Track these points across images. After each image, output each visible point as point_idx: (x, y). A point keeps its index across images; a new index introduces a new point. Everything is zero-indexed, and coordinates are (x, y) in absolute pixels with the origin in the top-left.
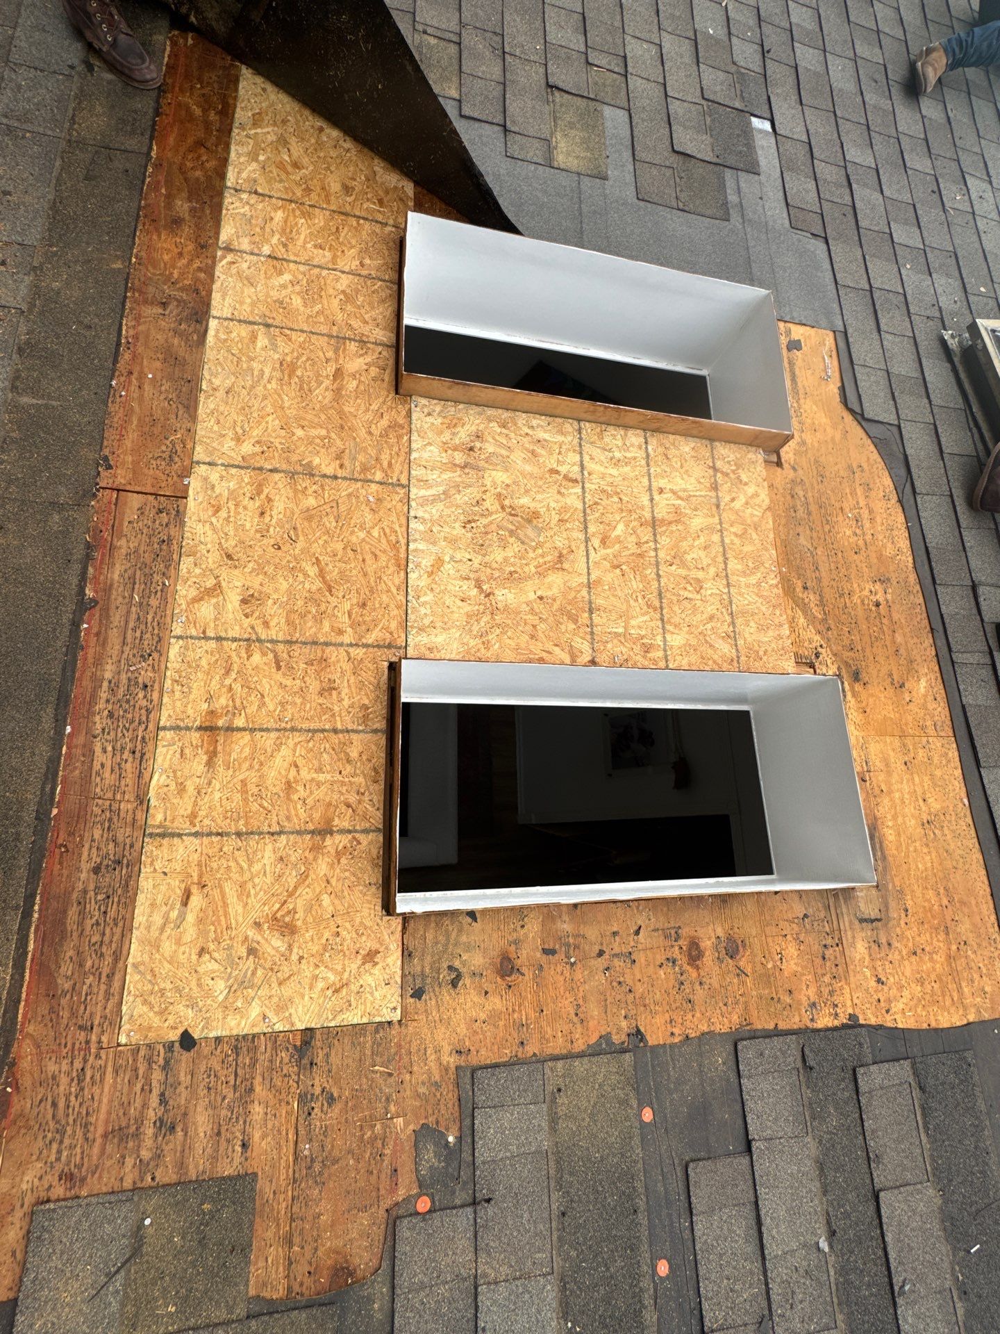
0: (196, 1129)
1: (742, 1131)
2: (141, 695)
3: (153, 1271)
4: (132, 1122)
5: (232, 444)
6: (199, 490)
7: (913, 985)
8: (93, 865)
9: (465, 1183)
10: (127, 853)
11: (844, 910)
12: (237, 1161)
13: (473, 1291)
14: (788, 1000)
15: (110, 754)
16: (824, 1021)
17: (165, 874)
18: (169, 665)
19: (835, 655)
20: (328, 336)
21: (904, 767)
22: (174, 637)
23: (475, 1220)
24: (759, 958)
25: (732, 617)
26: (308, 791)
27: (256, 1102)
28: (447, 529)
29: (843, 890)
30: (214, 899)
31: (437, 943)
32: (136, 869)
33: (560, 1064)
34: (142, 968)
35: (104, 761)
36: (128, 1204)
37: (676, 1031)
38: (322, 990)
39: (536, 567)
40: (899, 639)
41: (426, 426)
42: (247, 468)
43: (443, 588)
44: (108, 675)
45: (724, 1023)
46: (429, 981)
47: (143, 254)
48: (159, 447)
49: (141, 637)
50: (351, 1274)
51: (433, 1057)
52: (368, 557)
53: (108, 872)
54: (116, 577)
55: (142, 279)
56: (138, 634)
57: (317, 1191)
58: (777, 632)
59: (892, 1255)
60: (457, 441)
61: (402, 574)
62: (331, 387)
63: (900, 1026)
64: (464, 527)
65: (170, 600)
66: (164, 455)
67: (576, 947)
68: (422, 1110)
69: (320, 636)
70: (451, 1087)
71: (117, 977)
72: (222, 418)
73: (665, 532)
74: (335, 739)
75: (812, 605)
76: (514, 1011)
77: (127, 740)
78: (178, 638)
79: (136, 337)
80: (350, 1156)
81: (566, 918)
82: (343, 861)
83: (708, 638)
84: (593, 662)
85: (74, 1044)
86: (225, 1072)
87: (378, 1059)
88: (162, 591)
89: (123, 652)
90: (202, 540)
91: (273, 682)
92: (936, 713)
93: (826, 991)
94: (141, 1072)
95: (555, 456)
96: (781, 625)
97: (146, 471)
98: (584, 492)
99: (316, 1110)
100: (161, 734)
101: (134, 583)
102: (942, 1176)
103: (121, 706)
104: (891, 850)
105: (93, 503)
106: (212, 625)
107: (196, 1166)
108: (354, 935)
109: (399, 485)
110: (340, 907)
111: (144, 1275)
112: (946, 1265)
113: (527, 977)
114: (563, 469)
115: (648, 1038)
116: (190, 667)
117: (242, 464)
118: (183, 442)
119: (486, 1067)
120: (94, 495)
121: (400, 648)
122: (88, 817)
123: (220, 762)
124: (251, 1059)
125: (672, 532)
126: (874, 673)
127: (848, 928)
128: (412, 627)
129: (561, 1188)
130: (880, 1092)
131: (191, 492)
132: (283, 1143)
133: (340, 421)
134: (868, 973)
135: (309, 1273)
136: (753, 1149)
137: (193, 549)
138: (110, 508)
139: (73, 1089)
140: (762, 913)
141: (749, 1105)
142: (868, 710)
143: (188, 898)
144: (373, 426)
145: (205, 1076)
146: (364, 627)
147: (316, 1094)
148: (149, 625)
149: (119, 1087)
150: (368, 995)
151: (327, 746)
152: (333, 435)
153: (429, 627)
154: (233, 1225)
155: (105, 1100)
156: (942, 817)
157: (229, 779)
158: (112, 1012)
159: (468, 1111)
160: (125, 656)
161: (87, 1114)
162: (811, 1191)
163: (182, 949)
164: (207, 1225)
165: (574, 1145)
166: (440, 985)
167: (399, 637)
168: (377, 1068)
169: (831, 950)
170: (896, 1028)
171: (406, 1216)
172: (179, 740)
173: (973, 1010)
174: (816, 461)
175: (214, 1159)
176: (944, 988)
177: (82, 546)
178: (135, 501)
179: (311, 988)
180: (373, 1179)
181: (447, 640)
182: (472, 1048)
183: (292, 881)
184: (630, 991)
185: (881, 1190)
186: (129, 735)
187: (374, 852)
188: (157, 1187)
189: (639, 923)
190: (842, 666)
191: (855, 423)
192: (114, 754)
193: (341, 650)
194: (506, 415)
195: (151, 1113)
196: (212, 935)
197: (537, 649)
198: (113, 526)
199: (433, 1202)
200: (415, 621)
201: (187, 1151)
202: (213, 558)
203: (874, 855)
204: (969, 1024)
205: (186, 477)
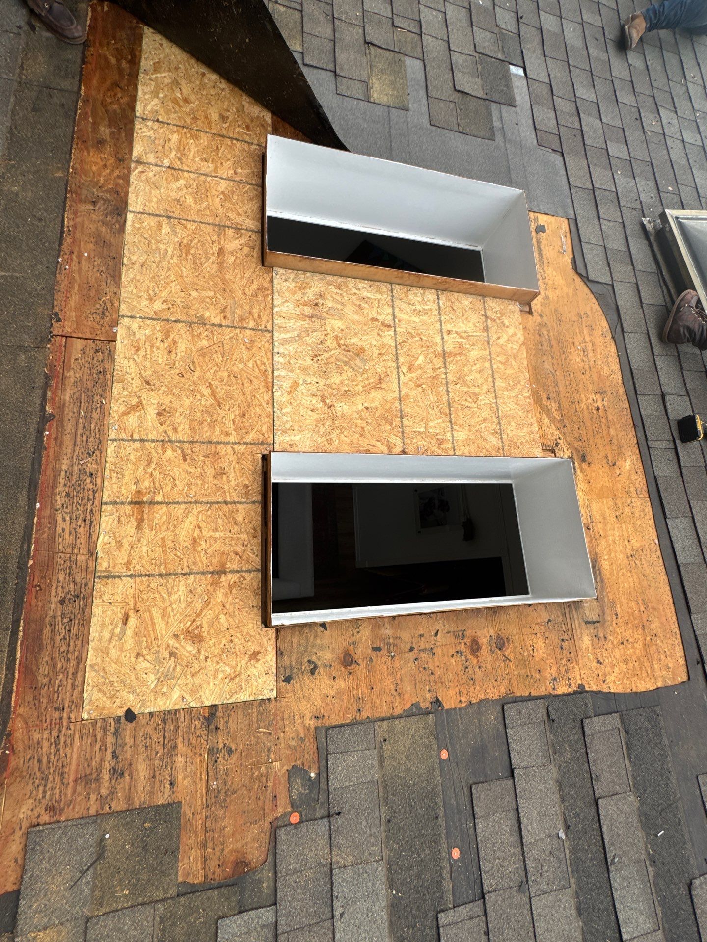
0: (138, 774)
1: (507, 763)
2: (88, 480)
3: (112, 868)
4: (94, 771)
5: (146, 303)
6: (124, 335)
7: (621, 664)
8: (59, 598)
9: (322, 803)
10: (83, 590)
11: (575, 616)
12: (166, 795)
13: (329, 873)
14: (538, 676)
15: (68, 522)
16: (562, 689)
17: (110, 603)
18: (107, 459)
19: (569, 444)
20: (213, 225)
21: (615, 519)
22: (111, 440)
23: (330, 827)
24: (518, 649)
25: (499, 420)
26: (208, 544)
27: (179, 755)
28: (300, 361)
29: (575, 602)
30: (145, 619)
31: (300, 645)
32: (90, 600)
33: (385, 723)
34: (96, 668)
35: (64, 527)
36: (93, 825)
37: (464, 699)
38: (222, 679)
39: (363, 387)
40: (612, 432)
41: (284, 289)
42: (158, 320)
43: (298, 402)
44: (64, 467)
45: (495, 692)
46: (295, 671)
47: (77, 166)
48: (94, 306)
49: (87, 440)
50: (247, 865)
51: (299, 721)
52: (246, 382)
53: (70, 603)
54: (67, 398)
55: (78, 184)
56: (85, 438)
57: (222, 812)
58: (530, 429)
59: (607, 840)
60: (306, 299)
61: (270, 393)
62: (216, 261)
63: (612, 691)
64: (313, 360)
65: (106, 414)
66: (98, 311)
67: (395, 645)
68: (293, 756)
69: (213, 437)
70: (312, 740)
71: (80, 674)
72: (139, 284)
73: (452, 361)
74: (226, 508)
75: (553, 410)
76: (353, 689)
77: (80, 512)
78: (115, 440)
79: (75, 227)
80: (244, 788)
81: (387, 626)
82: (234, 591)
83: (482, 434)
84: (404, 452)
85: (51, 720)
86: (157, 736)
87: (262, 724)
88: (100, 408)
89: (74, 451)
90: (128, 371)
91: (181, 470)
92: (637, 482)
93: (563, 669)
94: (99, 738)
95: (375, 309)
96: (532, 425)
97: (86, 323)
98: (395, 334)
99: (220, 759)
100: (104, 507)
101: (81, 403)
102: (639, 788)
103: (74, 489)
104: (606, 574)
105: (48, 346)
106: (137, 431)
107: (139, 798)
108: (243, 642)
109: (266, 331)
110: (233, 623)
111: (106, 871)
112: (642, 844)
113: (362, 666)
114: (381, 318)
115: (444, 704)
116: (122, 460)
117: (154, 317)
118: (112, 302)
119: (335, 727)
120: (49, 340)
121: (269, 445)
122: (55, 565)
123: (146, 526)
124: (175, 726)
125: (457, 361)
126: (596, 455)
127: (577, 628)
128: (277, 430)
129: (387, 804)
130: (599, 735)
131: (118, 337)
132: (198, 781)
133: (223, 286)
134: (591, 657)
135: (219, 865)
136: (515, 775)
137: (122, 378)
138: (61, 349)
139: (52, 751)
140: (520, 619)
141: (512, 746)
142: (591, 481)
143: (127, 619)
144: (247, 289)
145: (143, 739)
146: (244, 431)
147: (220, 748)
148: (92, 432)
149: (84, 748)
150: (254, 681)
151: (221, 513)
152: (219, 296)
153: (289, 429)
154: (166, 836)
155: (75, 757)
156: (641, 552)
157: (153, 537)
158: (77, 698)
159: (323, 756)
160: (76, 453)
161: (63, 766)
162: (553, 800)
163: (124, 654)
164: (148, 837)
165: (395, 776)
166: (303, 673)
167: (269, 437)
168: (261, 729)
169: (566, 643)
170: (610, 693)
171: (283, 826)
172: (117, 511)
173: (660, 679)
174: (556, 310)
175: (151, 793)
176: (642, 665)
177: (42, 377)
178: (78, 344)
179: (214, 678)
180: (260, 803)
181: (303, 439)
182: (325, 715)
183: (199, 606)
184: (432, 673)
185: (599, 798)
186: (81, 508)
187: (255, 585)
188: (113, 813)
189: (438, 628)
190: (574, 452)
191: (582, 283)
192: (71, 522)
193: (229, 447)
194: (339, 280)
195: (107, 765)
196: (145, 644)
197: (364, 443)
198: (64, 362)
199: (301, 816)
200: (279, 426)
201: (132, 788)
202: (136, 383)
203: (595, 579)
204: (658, 688)
205: (115, 326)
